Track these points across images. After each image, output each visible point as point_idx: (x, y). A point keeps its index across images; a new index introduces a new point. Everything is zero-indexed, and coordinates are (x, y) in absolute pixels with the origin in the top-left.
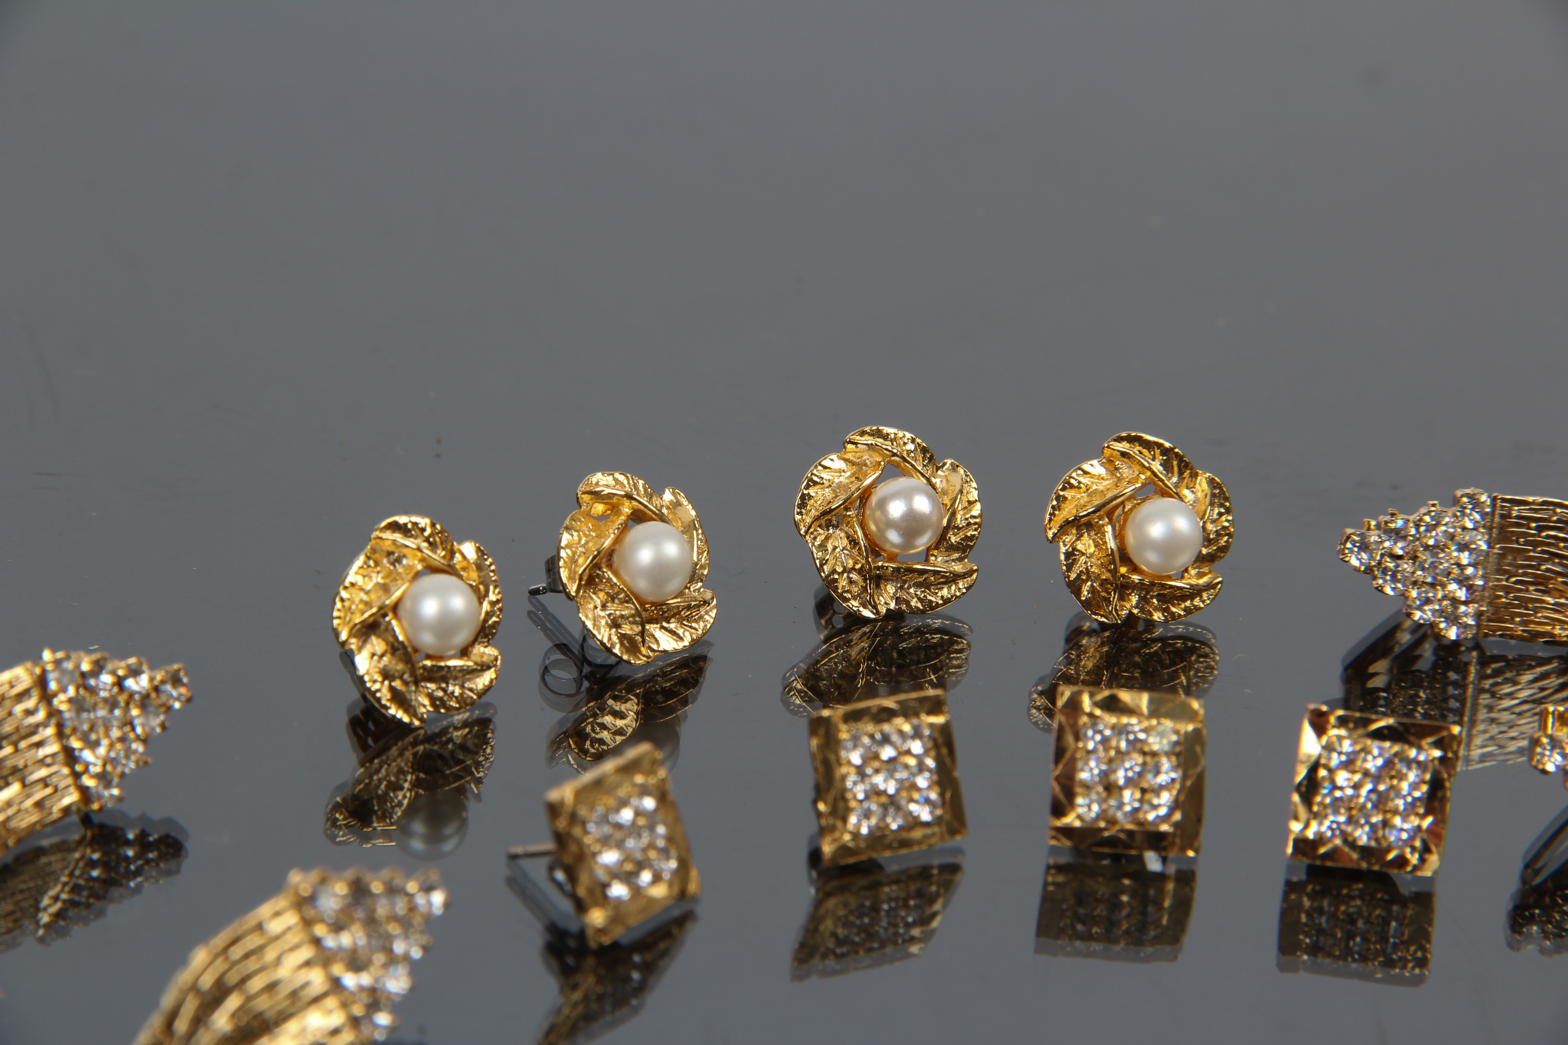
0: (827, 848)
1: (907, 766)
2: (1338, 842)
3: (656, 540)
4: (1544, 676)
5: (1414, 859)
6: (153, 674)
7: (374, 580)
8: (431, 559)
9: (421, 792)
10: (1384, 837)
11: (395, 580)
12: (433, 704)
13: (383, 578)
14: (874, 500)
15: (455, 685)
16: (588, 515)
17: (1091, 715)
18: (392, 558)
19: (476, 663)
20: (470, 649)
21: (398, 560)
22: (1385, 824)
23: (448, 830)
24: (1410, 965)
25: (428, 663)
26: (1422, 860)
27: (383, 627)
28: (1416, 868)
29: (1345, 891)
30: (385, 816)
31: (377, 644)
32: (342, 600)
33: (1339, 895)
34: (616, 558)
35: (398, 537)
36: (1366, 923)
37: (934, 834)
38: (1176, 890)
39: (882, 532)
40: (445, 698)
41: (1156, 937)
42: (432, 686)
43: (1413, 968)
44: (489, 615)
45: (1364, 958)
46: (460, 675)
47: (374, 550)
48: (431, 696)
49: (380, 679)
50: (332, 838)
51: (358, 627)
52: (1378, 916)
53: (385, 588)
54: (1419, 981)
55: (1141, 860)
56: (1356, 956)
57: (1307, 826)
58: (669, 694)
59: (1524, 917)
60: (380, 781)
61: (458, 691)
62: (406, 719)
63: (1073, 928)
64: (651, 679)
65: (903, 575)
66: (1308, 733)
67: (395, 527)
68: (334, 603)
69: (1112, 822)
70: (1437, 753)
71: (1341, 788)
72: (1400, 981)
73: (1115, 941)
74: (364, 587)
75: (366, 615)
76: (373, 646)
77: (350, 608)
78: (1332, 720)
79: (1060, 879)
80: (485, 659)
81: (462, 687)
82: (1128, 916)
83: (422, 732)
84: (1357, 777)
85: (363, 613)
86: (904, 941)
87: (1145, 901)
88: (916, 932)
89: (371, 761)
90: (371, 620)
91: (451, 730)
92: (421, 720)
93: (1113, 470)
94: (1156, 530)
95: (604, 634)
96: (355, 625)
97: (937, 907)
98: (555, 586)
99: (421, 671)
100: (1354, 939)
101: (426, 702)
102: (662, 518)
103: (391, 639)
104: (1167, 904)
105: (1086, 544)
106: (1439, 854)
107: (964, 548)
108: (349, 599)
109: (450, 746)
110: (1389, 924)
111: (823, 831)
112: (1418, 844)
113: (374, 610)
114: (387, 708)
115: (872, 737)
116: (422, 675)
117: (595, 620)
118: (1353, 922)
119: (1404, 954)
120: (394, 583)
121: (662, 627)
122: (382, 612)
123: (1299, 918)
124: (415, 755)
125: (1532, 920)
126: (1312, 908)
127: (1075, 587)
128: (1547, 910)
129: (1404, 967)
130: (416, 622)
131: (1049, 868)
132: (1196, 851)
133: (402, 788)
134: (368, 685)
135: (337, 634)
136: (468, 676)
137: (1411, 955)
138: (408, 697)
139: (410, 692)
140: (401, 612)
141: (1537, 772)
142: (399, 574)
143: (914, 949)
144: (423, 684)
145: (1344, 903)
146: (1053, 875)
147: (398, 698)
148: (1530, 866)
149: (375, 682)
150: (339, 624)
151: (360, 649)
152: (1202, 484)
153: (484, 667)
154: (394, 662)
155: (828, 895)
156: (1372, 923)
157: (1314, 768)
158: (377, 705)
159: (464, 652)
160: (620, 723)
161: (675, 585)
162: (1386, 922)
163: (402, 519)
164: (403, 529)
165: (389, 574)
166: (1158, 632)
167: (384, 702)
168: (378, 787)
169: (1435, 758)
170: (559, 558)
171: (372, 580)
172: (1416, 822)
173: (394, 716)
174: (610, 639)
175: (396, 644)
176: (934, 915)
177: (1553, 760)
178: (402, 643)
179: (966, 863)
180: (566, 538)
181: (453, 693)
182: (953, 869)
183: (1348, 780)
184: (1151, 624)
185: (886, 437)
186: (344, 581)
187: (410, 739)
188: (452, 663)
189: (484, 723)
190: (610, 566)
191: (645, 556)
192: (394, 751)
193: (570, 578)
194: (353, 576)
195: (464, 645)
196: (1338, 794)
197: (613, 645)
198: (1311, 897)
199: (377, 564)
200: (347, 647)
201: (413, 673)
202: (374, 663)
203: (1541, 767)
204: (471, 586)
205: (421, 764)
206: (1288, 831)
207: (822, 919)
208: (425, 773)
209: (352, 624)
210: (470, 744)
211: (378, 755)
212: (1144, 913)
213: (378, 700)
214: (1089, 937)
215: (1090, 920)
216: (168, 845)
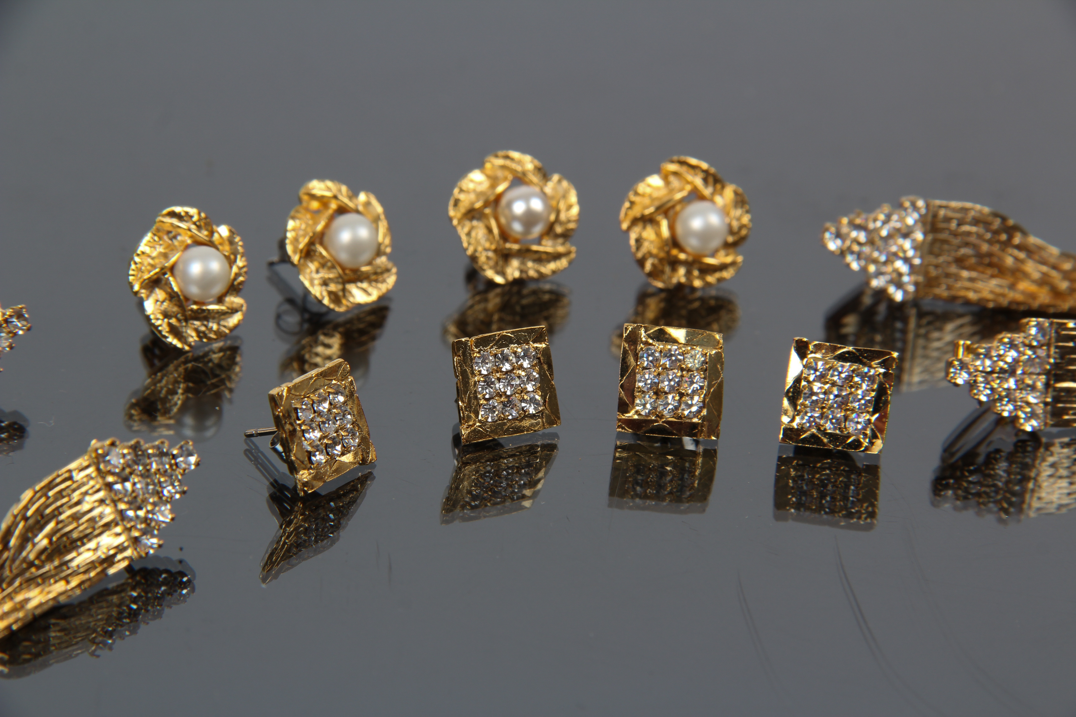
0: (465, 432)
1: (519, 377)
2: (814, 431)
3: (353, 226)
4: (961, 326)
5: (865, 443)
6: (4, 311)
7: (158, 250)
8: (197, 237)
9: (190, 395)
10: (845, 428)
11: (172, 250)
12: (198, 336)
13: (165, 249)
14: (504, 201)
15: (213, 323)
16: (307, 210)
17: (646, 343)
18: (171, 235)
19: (228, 308)
20: (223, 298)
21: (175, 237)
22: (846, 418)
23: (210, 422)
24: (864, 516)
25: (195, 307)
26: (871, 443)
27: (163, 282)
28: (867, 449)
29: (819, 465)
30: (166, 412)
31: (160, 294)
32: (136, 263)
33: (814, 467)
34: (326, 239)
35: (175, 221)
36: (833, 487)
37: (538, 424)
38: (703, 463)
39: (509, 224)
40: (207, 332)
41: (691, 496)
42: (197, 323)
43: (866, 518)
44: (237, 275)
45: (832, 512)
46: (217, 316)
47: (158, 230)
48: (197, 330)
49: (161, 317)
50: (130, 427)
51: (146, 281)
52: (841, 481)
53: (165, 256)
54: (869, 527)
55: (680, 441)
56: (827, 510)
57: (793, 420)
58: (362, 332)
59: (941, 485)
60: (162, 388)
61: (215, 327)
62: (179, 345)
63: (634, 490)
64: (350, 321)
65: (524, 253)
66: (794, 356)
67: (173, 214)
68: (130, 265)
69: (660, 416)
70: (882, 370)
71: (816, 394)
72: (857, 527)
73: (663, 500)
74: (151, 255)
75: (152, 273)
76: (157, 295)
77: (141, 269)
78: (811, 347)
79: (624, 455)
80: (235, 306)
81: (219, 324)
82: (671, 481)
83: (190, 354)
84: (827, 386)
85: (150, 272)
86: (518, 498)
87: (682, 470)
88: (527, 492)
89: (155, 374)
90: (155, 277)
91: (211, 353)
92: (190, 345)
93: (667, 182)
94: (697, 224)
95: (317, 291)
96: (145, 280)
97: (541, 474)
98: (285, 258)
99: (190, 312)
100: (825, 499)
101: (194, 334)
102: (357, 212)
103: (169, 290)
104: (697, 473)
105: (649, 233)
106: (883, 439)
107: (566, 236)
108: (140, 263)
109: (210, 365)
110: (849, 489)
111: (461, 420)
112: (868, 432)
113: (157, 270)
114: (166, 337)
115: (495, 356)
116: (190, 315)
117: (312, 281)
118: (825, 486)
119: (859, 509)
120: (171, 252)
121: (358, 287)
122: (163, 271)
123: (788, 483)
124: (186, 369)
125: (947, 487)
126: (796, 476)
127: (641, 263)
128: (957, 480)
129: (859, 518)
130: (186, 279)
131: (617, 447)
132: (717, 437)
133: (177, 393)
134: (153, 321)
135: (132, 286)
136: (222, 317)
137: (864, 510)
138: (180, 330)
139: (182, 327)
140: (176, 272)
141: (951, 385)
142: (175, 246)
143: (527, 504)
144: (191, 322)
145: (818, 473)
146: (619, 452)
147: (174, 331)
148: (948, 450)
149: (158, 319)
150: (133, 280)
151: (148, 297)
152: (729, 192)
153: (234, 311)
154: (171, 306)
155: (465, 464)
156: (837, 487)
157: (798, 380)
158: (159, 335)
159: (220, 300)
160: (328, 352)
161: (366, 257)
162: (847, 487)
163: (178, 209)
164: (179, 216)
165: (168, 247)
166: (698, 294)
167: (164, 333)
168: (160, 392)
169: (880, 373)
170: (285, 238)
171: (156, 250)
172: (868, 417)
173: (171, 343)
174: (321, 294)
175: (172, 294)
176: (539, 480)
177: (962, 376)
178: (176, 293)
179: (560, 443)
180: (291, 224)
181: (212, 328)
182: (552, 447)
183: (821, 388)
184: (693, 289)
185: (512, 159)
186: (136, 250)
187: (182, 359)
188: (211, 307)
189: (234, 350)
190: (322, 244)
191: (345, 237)
192: (171, 367)
193: (295, 252)
194: (143, 247)
195: (219, 294)
196: (814, 398)
197: (323, 298)
198: (795, 469)
199: (160, 238)
200: (139, 296)
201: (184, 315)
202: (157, 307)
203: (953, 381)
204: (225, 255)
205: (189, 376)
206: (780, 423)
207: (462, 481)
208: (193, 382)
209: (142, 280)
210: (224, 363)
211: (160, 370)
212: (682, 479)
213: (160, 332)
214: (645, 497)
215: (645, 484)
216: (15, 429)
